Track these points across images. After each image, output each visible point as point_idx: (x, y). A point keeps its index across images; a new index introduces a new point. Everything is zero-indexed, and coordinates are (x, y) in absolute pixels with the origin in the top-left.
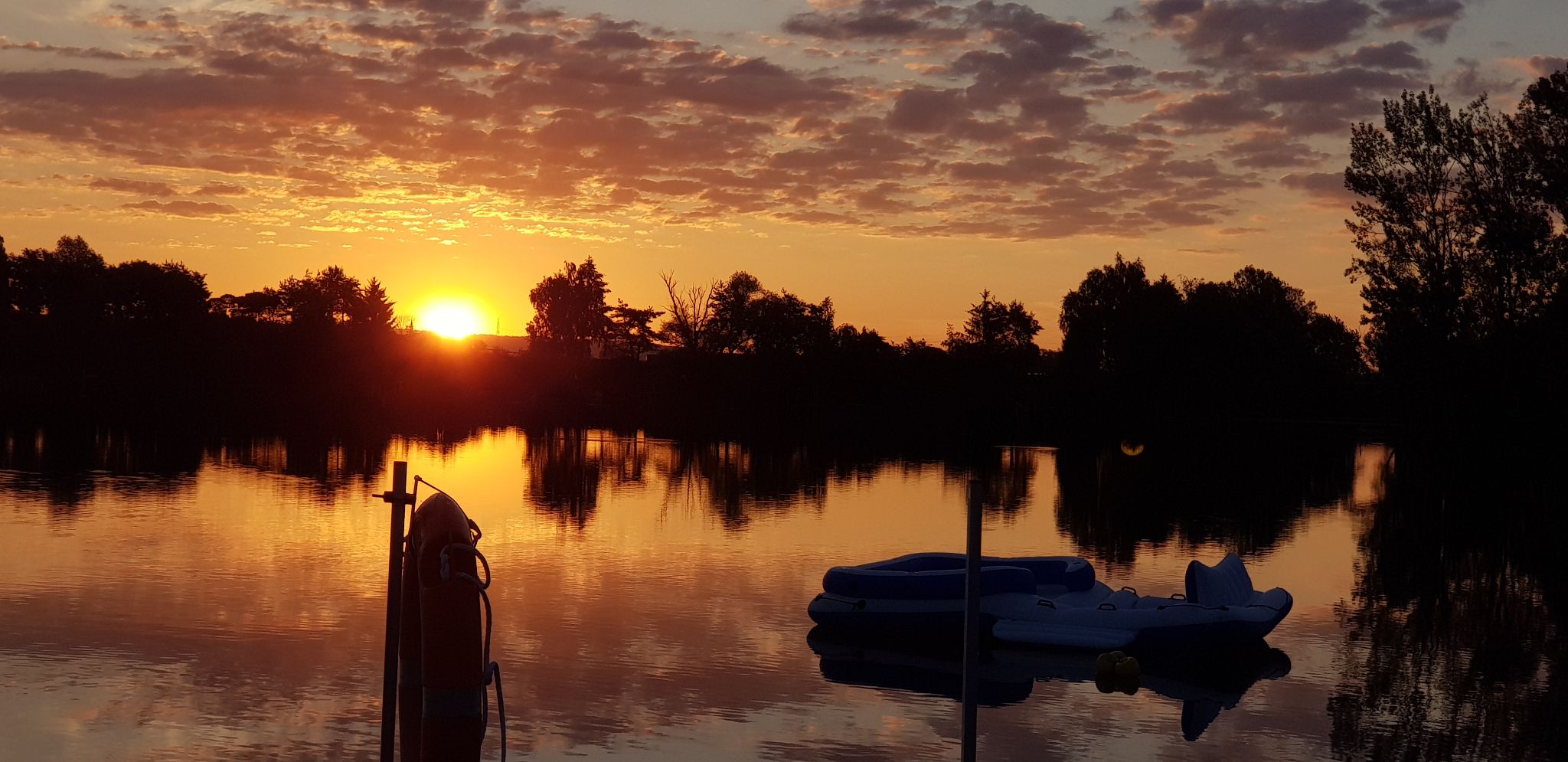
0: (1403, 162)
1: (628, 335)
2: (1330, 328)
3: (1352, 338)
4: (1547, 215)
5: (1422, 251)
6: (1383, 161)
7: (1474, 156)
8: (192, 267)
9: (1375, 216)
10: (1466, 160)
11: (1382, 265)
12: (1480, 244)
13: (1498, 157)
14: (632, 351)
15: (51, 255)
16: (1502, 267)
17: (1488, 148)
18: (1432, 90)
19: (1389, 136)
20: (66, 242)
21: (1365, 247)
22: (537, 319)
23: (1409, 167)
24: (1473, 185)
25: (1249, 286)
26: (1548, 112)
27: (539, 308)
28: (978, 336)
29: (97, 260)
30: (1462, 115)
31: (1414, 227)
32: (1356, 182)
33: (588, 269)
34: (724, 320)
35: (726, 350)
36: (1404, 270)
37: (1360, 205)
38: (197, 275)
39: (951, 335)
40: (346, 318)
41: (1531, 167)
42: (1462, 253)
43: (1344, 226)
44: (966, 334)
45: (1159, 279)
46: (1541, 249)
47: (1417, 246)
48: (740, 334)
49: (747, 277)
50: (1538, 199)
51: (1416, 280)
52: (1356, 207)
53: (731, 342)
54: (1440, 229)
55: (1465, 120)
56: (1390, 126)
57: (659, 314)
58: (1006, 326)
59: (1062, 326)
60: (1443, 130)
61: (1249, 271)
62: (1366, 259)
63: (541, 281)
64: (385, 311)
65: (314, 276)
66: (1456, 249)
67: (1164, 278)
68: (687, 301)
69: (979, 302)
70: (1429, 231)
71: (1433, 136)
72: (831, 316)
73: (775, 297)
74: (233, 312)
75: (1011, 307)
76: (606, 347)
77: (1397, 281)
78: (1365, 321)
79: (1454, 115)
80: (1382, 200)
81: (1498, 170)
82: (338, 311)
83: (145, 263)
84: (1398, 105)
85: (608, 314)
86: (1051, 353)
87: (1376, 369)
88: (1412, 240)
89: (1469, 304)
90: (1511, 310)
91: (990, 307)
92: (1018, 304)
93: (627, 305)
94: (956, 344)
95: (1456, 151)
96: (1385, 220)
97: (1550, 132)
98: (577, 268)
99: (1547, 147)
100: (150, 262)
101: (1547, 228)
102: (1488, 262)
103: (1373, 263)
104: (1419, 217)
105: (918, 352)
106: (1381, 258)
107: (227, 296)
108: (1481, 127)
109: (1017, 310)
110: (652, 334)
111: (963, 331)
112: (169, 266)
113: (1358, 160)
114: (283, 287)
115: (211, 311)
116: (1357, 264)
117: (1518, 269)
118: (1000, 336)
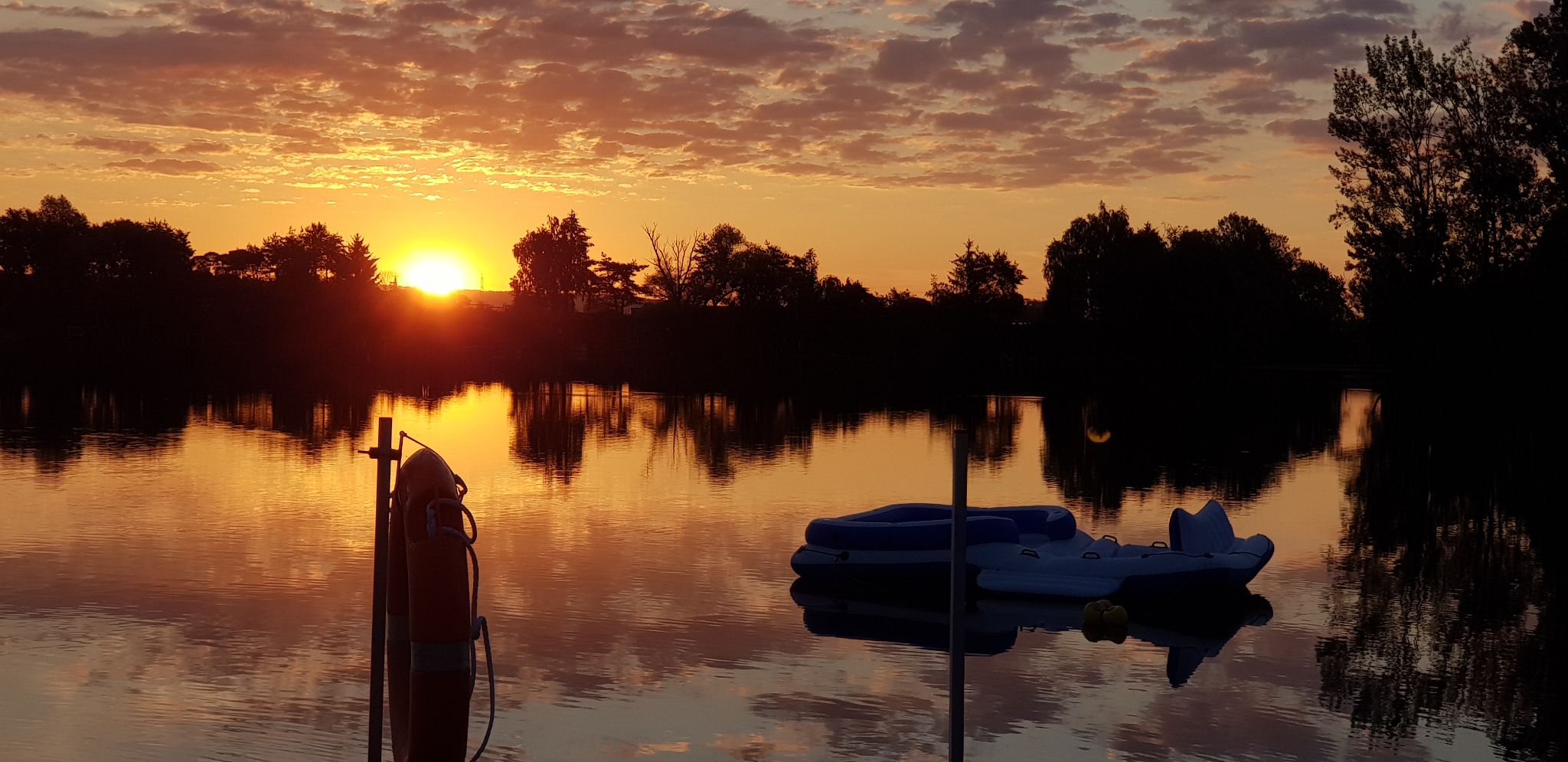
0: (1386, 107)
1: (612, 289)
2: (1315, 274)
3: (1336, 284)
4: (1530, 158)
5: (1406, 196)
6: (1366, 107)
7: (1458, 100)
8: (175, 225)
9: (1359, 161)
10: (1449, 104)
11: (1367, 210)
12: (1464, 188)
13: (1482, 101)
14: (616, 305)
15: (34, 214)
16: (1486, 209)
17: (1471, 92)
18: (1414, 35)
19: (1372, 82)
20: (49, 202)
21: (1349, 193)
22: (520, 274)
23: (1392, 112)
24: (1457, 130)
25: (1233, 233)
26: (1532, 55)
27: (523, 263)
28: (962, 286)
29: (80, 220)
30: (1445, 60)
31: (1399, 173)
32: (1340, 128)
33: (571, 224)
34: (707, 273)
35: (710, 303)
36: (1388, 215)
37: (1343, 150)
38: (180, 233)
39: (935, 285)
40: (330, 275)
41: (1515, 111)
42: (1446, 197)
43: (1328, 173)
44: (950, 284)
45: (1142, 227)
46: (1526, 193)
47: (1401, 191)
48: (724, 286)
49: (731, 229)
50: (1522, 142)
51: (1400, 226)
52: (1340, 152)
53: (716, 293)
54: (1424, 174)
55: (1448, 64)
56: (1373, 72)
57: (643, 267)
58: (990, 275)
59: (1046, 275)
60: (1426, 74)
61: (1234, 218)
62: (1350, 204)
63: (524, 235)
64: (369, 267)
65: (297, 233)
66: (1440, 194)
67: (1148, 226)
68: (671, 254)
69: (963, 252)
70: (1413, 176)
71: (1416, 81)
72: (814, 268)
73: (758, 249)
74: (217, 270)
75: (995, 256)
76: (589, 300)
77: (1381, 227)
78: (1350, 267)
79: (1437, 60)
80: (1366, 146)
81: (1482, 115)
82: (322, 268)
83: (128, 221)
84: (1380, 50)
85: (592, 268)
86: (1035, 302)
87: (1362, 315)
88: (1396, 185)
89: (1454, 248)
90: (1497, 256)
91: (974, 257)
92: (1001, 253)
93: (610, 259)
94: (941, 295)
95: (1439, 96)
96: (1369, 165)
97: (1534, 75)
98: (560, 222)
99: (1531, 91)
100: (134, 220)
101: (1531, 172)
102: (1473, 206)
103: (1357, 209)
104: (1403, 162)
105: (902, 303)
106: (1366, 204)
107: (210, 254)
108: (1465, 72)
109: (1001, 260)
110: (636, 287)
111: (947, 281)
112: (153, 225)
113: (1341, 106)
114: (267, 244)
115: (194, 269)
116: (1341, 210)
117: (1502, 213)
118: (984, 286)
